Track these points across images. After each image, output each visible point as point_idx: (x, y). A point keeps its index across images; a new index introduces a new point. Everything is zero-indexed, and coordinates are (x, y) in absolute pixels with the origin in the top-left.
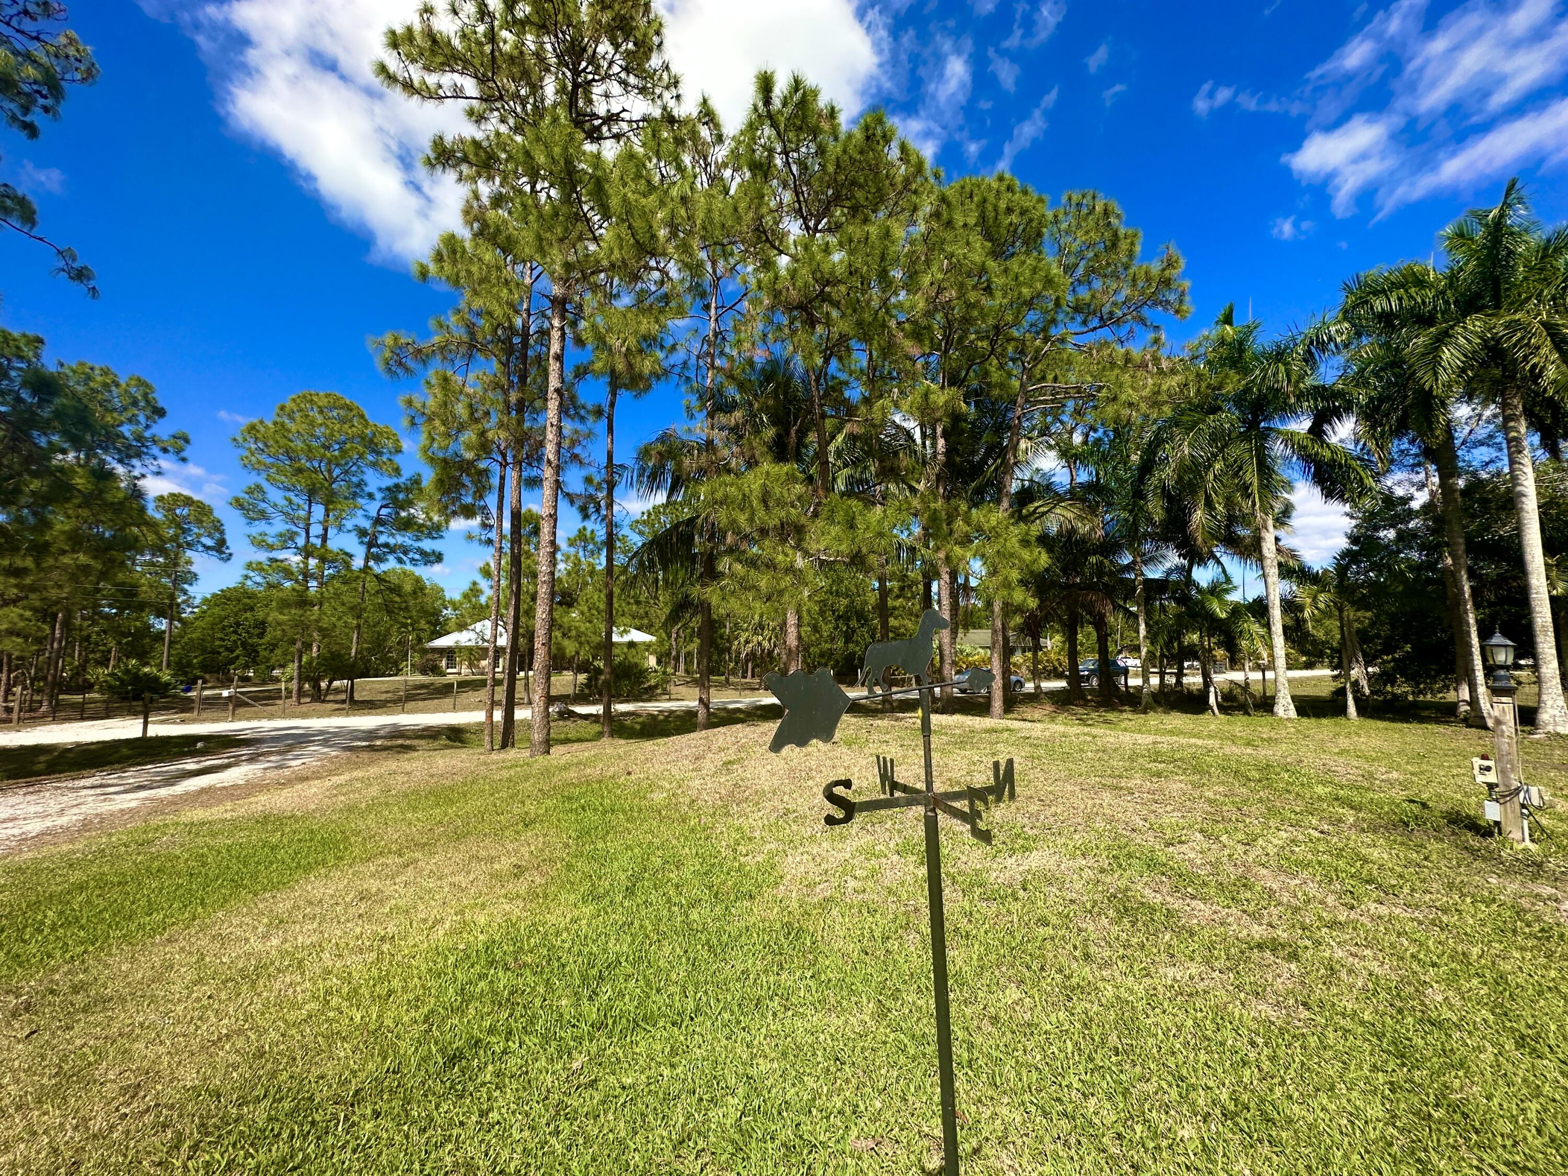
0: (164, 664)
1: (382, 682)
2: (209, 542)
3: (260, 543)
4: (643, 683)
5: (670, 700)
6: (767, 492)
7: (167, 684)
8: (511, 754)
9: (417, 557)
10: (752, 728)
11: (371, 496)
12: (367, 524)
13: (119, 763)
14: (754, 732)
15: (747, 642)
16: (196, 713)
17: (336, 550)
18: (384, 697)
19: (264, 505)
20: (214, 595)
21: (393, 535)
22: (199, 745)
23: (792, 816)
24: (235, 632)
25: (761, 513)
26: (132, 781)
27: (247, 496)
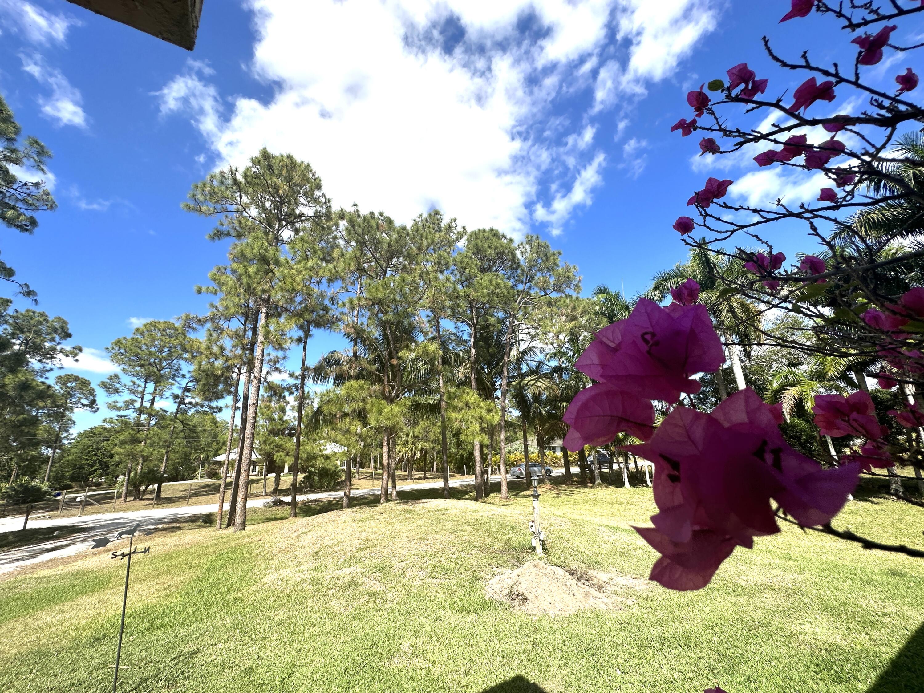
0: (46, 478)
1: (182, 484)
2: (85, 402)
3: (113, 407)
7: (46, 492)
9: (207, 410)
11: (184, 376)
12: (179, 392)
13: (6, 546)
15: (400, 452)
16: (59, 511)
17: (158, 409)
18: (180, 495)
19: (118, 385)
20: (86, 431)
21: (194, 398)
22: (56, 533)
24: (96, 455)
26: (12, 556)
27: (109, 381)
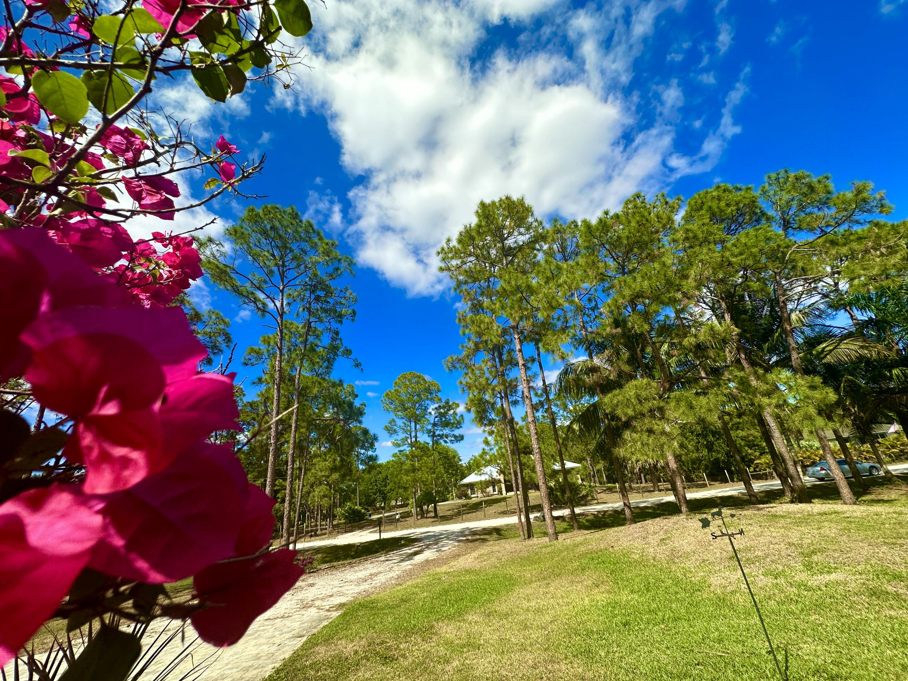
1: (444, 505)
4: (579, 494)
5: (598, 503)
6: (639, 395)
7: (363, 513)
8: (534, 541)
9: (453, 439)
10: (667, 520)
11: (430, 413)
12: (430, 427)
14: (669, 522)
15: (637, 461)
18: (449, 513)
19: (395, 427)
21: (442, 430)
22: (402, 542)
23: (707, 563)
25: (638, 407)
27: (389, 425)
